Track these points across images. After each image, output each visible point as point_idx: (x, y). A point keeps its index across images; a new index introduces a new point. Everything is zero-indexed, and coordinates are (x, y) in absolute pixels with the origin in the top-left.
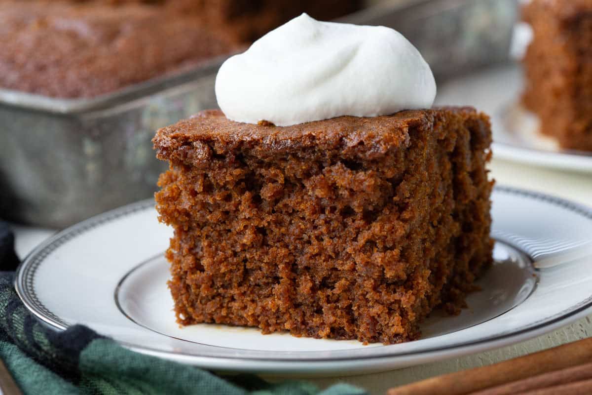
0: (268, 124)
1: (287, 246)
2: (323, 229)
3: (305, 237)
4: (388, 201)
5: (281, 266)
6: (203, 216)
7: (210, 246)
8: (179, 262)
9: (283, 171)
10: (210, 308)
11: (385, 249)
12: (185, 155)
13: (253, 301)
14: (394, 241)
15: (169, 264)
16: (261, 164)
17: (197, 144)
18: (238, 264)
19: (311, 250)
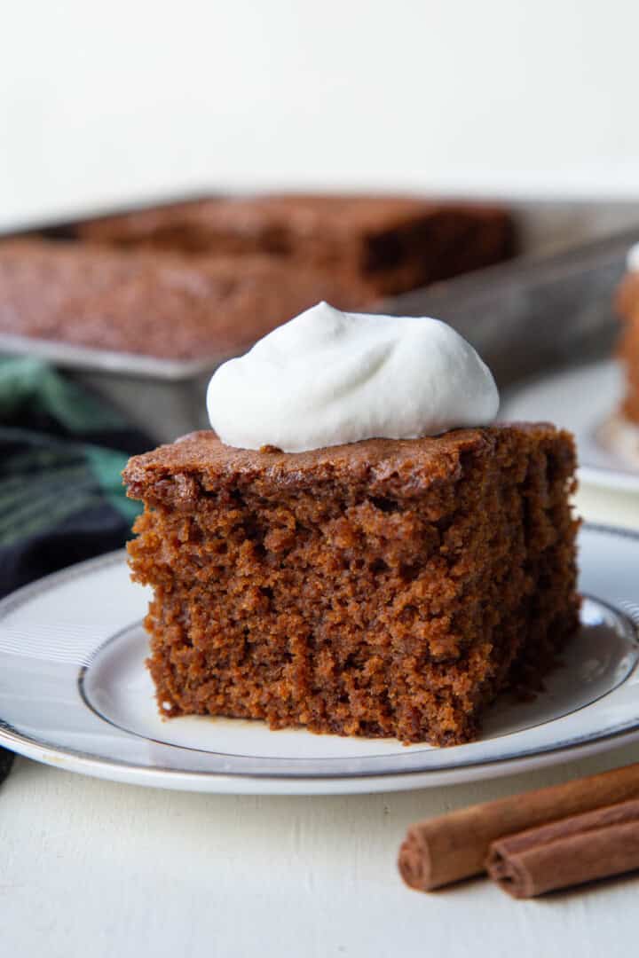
0: (274, 451)
1: (300, 613)
2: (347, 590)
3: (324, 600)
4: (433, 553)
5: (292, 640)
6: (190, 573)
7: (199, 612)
8: (161, 634)
9: (293, 512)
10: (202, 694)
11: (430, 617)
12: (165, 492)
13: (258, 686)
14: (442, 605)
15: (149, 636)
16: (264, 503)
17: (179, 478)
18: (236, 637)
19: (332, 617)
